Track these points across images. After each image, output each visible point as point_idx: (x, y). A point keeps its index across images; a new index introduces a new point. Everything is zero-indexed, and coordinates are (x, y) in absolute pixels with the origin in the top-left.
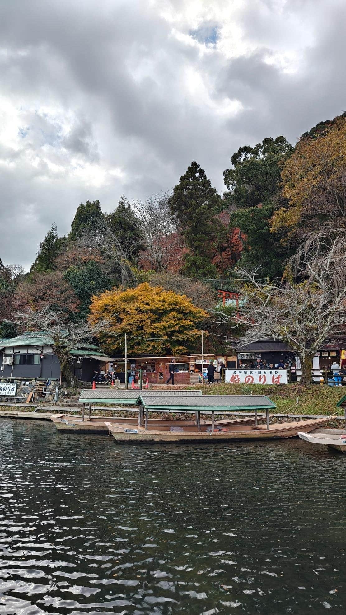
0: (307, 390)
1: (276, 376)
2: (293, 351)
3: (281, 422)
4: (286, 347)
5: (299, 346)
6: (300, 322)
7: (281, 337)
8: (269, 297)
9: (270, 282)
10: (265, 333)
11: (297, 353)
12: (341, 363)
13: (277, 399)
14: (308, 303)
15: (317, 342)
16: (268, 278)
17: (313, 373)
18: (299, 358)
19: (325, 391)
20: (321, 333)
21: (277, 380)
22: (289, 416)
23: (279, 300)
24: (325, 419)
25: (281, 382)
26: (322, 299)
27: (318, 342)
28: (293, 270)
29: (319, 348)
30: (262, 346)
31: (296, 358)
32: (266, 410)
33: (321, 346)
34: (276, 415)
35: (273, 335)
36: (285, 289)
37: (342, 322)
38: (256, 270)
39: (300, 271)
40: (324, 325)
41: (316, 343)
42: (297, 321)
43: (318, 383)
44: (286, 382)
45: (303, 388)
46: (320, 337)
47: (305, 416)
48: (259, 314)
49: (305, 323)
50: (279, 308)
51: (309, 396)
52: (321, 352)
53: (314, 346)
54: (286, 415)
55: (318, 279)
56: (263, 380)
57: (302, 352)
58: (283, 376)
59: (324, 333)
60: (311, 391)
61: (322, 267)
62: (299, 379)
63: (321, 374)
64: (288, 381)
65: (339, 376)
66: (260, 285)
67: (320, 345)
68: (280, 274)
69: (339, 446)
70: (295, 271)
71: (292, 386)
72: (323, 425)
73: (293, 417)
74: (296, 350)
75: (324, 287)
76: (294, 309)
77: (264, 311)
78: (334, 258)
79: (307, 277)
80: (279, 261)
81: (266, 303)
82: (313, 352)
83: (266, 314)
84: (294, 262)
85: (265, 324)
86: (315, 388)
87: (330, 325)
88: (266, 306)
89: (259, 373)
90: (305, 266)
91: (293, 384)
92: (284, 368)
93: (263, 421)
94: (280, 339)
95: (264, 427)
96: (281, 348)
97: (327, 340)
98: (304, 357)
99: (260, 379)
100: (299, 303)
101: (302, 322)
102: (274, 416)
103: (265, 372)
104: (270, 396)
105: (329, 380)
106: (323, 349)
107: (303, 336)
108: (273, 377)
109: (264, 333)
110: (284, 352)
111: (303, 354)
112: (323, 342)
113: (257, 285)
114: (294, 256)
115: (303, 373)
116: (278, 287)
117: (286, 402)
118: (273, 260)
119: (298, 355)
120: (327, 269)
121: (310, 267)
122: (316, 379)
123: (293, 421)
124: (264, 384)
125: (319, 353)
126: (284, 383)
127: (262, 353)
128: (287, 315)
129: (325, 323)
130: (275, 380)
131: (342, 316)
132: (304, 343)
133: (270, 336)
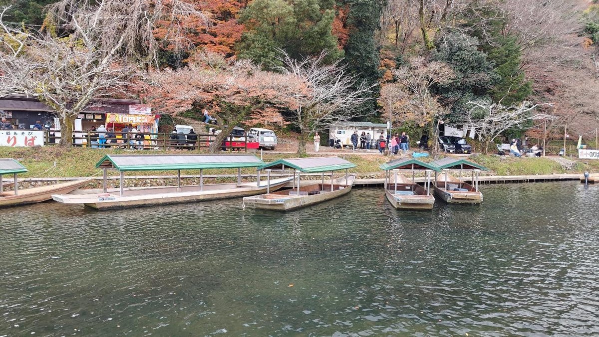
0: (67, 153)
1: (29, 137)
2: (52, 111)
3: (34, 186)
4: (44, 106)
5: (59, 106)
6: (60, 80)
7: (36, 95)
8: (21, 46)
9: (26, 28)
10: (15, 89)
11: (56, 114)
12: (106, 126)
13: (30, 162)
14: (71, 61)
15: (80, 103)
16: (23, 23)
17: (74, 136)
18: (58, 119)
19: (87, 152)
20: (86, 94)
21: (31, 142)
22: (44, 179)
23: (35, 51)
24: (84, 180)
25: (36, 143)
26: (88, 58)
27: (82, 104)
28: (55, 19)
29: (82, 109)
30: (14, 104)
31: (55, 119)
32: (14, 174)
33: (85, 107)
34: (28, 179)
35: (26, 91)
36: (42, 39)
37: (108, 85)
38: (5, 10)
39: (65, 23)
40: (89, 86)
41: (78, 105)
42: (57, 79)
43: (80, 145)
44: (42, 144)
45: (62, 150)
46: (84, 99)
47: (64, 179)
48: (8, 63)
49: (66, 81)
50: (36, 60)
51: (68, 159)
52: (85, 114)
53: (77, 107)
54: (40, 179)
55: (84, 35)
56: (12, 142)
57: (62, 113)
58: (39, 137)
59: (88, 94)
60: (70, 153)
61: (88, 22)
62: (57, 141)
63: (84, 137)
64: (45, 143)
65: (104, 139)
66: (10, 30)
67: (83, 106)
68: (39, 21)
69: (95, 203)
70: (58, 21)
71: (49, 148)
72: (82, 186)
73: (48, 181)
74: (55, 109)
75: (91, 46)
76: (54, 64)
77: (15, 62)
78: (103, 16)
79: (73, 32)
80: (39, 6)
81: (18, 52)
82: (75, 113)
83: (18, 65)
84: (57, 10)
85: (16, 78)
86: (75, 150)
87: (95, 87)
88: (18, 56)
89: (7, 134)
90: (70, 19)
91: (51, 146)
92: (40, 129)
93: (11, 187)
94: (36, 97)
95: (12, 192)
96: (38, 107)
97: (92, 102)
98: (65, 118)
99: (9, 141)
100: (60, 58)
101: (63, 79)
102: (25, 181)
103: (15, 133)
104: (21, 160)
105: (93, 143)
106: (87, 112)
107: (64, 95)
108: (26, 138)
109: (13, 87)
110: (43, 113)
111: (63, 115)
112: (88, 104)
113: (6, 29)
114: (57, 4)
115: (63, 135)
116: (35, 36)
117: (41, 165)
118: (31, 3)
119: (57, 115)
120: (94, 26)
121: (75, 20)
122: (78, 142)
123: (48, 184)
124: (14, 146)
125: (84, 115)
126: (39, 147)
127: (13, 112)
128: (44, 71)
129: (90, 84)
130: (29, 142)
131: (108, 79)
132: (65, 103)
133: (22, 92)
